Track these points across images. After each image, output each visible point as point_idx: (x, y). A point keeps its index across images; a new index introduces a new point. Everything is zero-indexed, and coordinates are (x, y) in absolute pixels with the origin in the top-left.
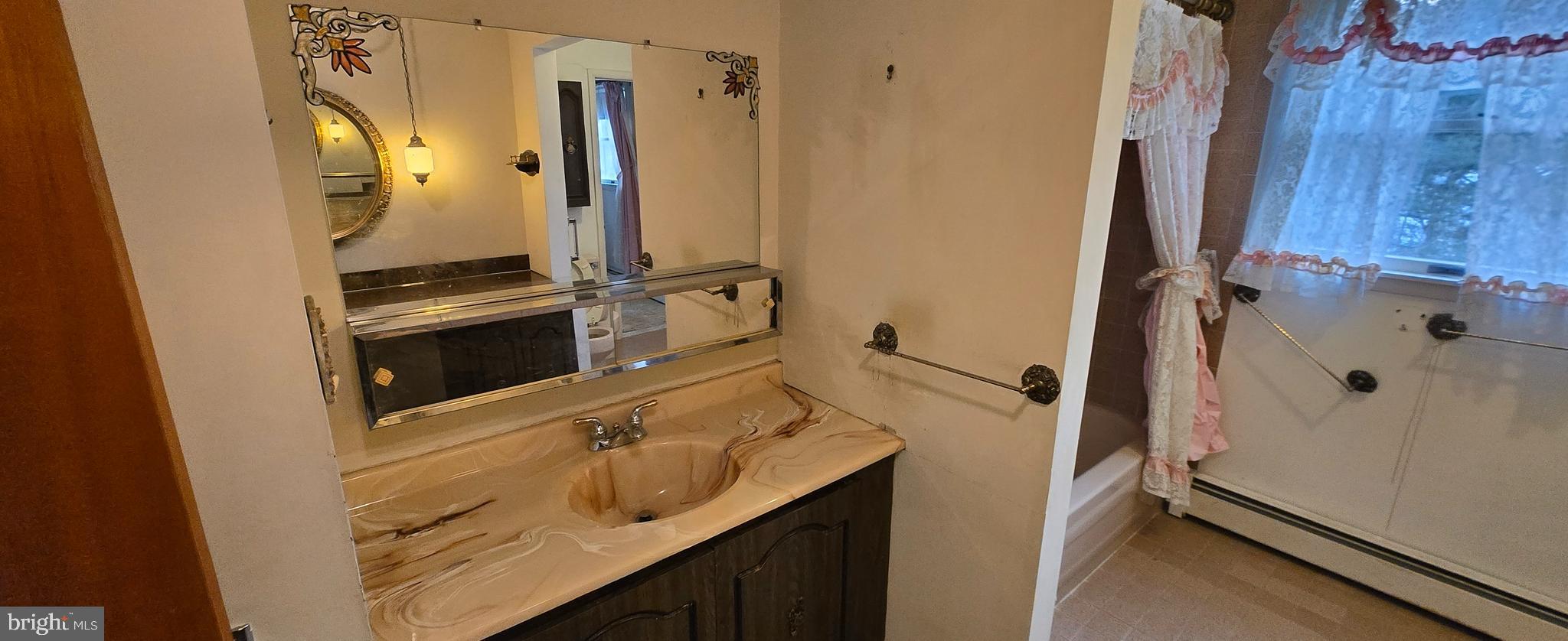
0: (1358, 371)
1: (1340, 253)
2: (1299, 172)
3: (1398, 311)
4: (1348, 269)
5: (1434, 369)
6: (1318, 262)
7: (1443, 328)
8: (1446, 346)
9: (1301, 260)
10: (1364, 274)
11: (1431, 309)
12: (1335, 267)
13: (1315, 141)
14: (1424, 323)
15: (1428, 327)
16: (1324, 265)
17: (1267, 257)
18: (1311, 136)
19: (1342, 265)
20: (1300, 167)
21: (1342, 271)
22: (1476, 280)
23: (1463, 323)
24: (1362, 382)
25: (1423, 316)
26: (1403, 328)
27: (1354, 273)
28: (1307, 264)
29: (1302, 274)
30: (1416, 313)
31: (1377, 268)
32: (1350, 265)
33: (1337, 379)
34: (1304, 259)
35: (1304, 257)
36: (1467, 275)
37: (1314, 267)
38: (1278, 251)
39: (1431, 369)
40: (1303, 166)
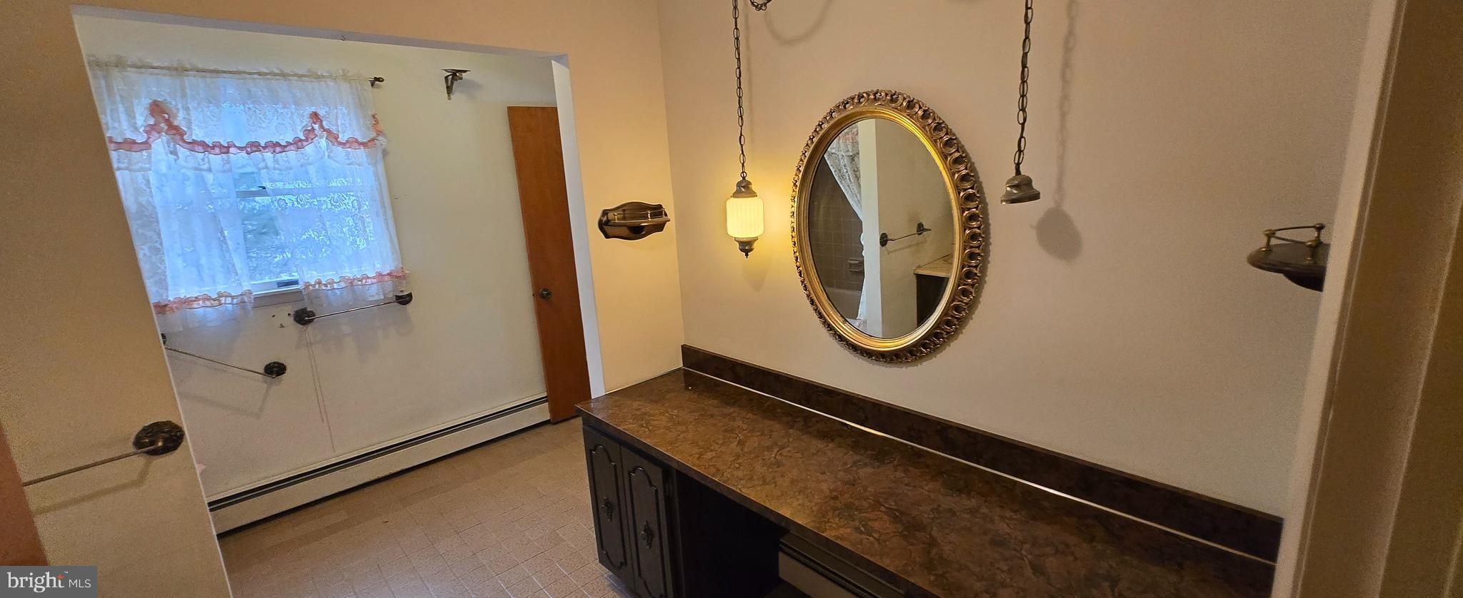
0: (270, 364)
1: (221, 288)
2: (159, 235)
3: (273, 316)
4: (233, 298)
5: (311, 344)
6: (209, 299)
7: (303, 317)
8: (310, 327)
9: (195, 301)
10: (246, 299)
11: (291, 309)
12: (223, 300)
13: (159, 210)
14: (292, 319)
15: (295, 320)
16: (214, 300)
17: (166, 306)
18: (154, 207)
19: (226, 296)
20: (157, 231)
21: (229, 300)
22: (308, 284)
23: (312, 312)
24: (276, 370)
25: (289, 315)
26: (282, 326)
27: (239, 298)
28: (201, 302)
29: (199, 310)
30: (285, 314)
31: (250, 292)
32: (233, 294)
33: (260, 374)
34: (197, 299)
35: (196, 298)
36: (301, 282)
37: (208, 303)
38: (171, 299)
39: (309, 345)
40: (160, 230)
